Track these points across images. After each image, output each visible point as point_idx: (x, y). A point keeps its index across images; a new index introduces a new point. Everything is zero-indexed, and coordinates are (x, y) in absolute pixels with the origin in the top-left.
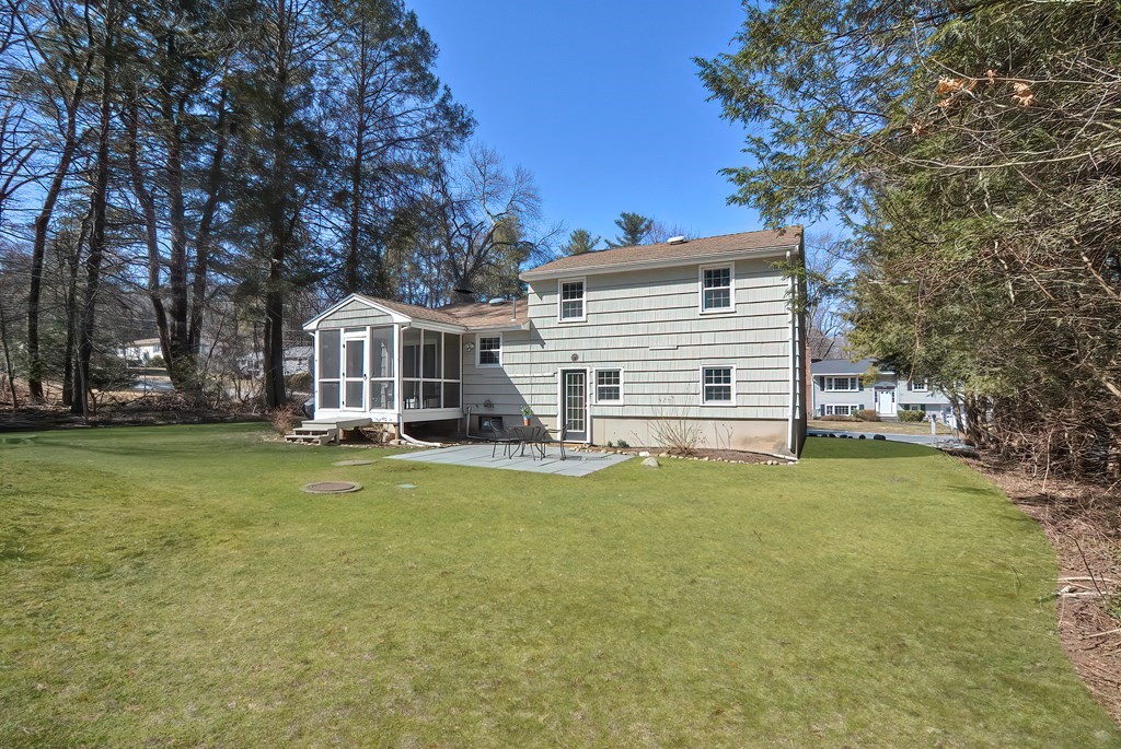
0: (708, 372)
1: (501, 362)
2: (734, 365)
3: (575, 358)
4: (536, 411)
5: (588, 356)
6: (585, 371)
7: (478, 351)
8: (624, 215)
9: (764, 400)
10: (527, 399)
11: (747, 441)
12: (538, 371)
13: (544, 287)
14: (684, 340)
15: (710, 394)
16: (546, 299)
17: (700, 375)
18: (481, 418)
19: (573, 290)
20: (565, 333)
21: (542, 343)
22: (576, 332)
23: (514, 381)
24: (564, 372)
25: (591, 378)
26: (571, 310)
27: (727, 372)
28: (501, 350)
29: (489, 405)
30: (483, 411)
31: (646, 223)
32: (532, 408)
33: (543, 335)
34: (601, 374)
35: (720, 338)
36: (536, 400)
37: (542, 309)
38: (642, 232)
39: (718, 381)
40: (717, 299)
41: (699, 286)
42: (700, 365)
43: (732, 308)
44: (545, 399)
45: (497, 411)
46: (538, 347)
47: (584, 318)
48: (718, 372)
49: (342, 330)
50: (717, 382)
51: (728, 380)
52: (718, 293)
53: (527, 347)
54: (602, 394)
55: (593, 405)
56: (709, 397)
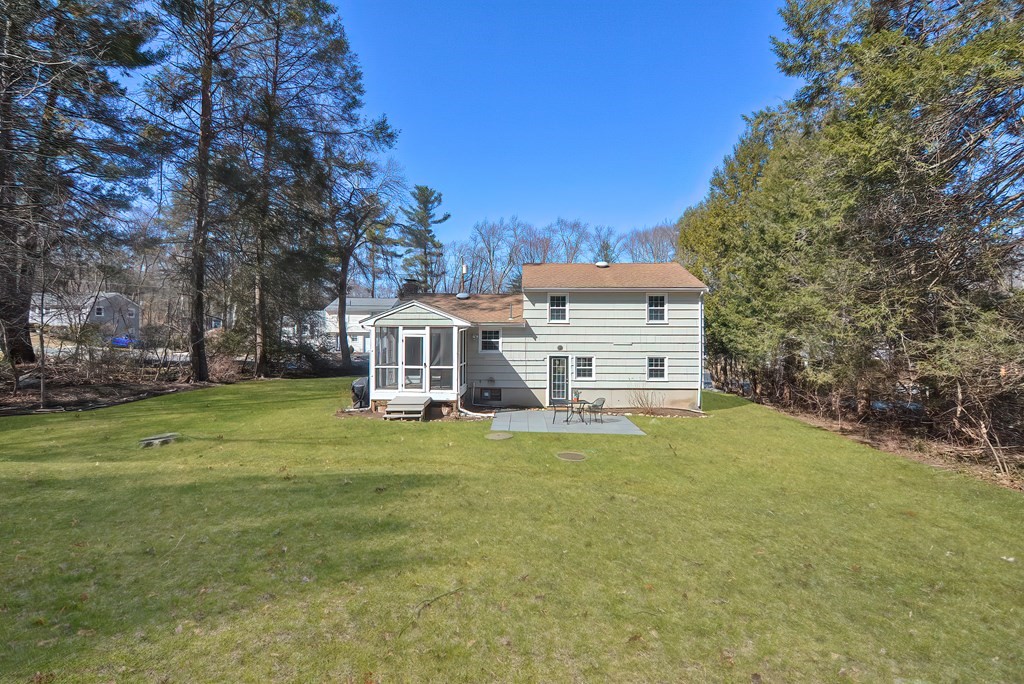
0: (651, 360)
1: (500, 349)
2: (667, 356)
3: (560, 348)
4: (530, 385)
5: (570, 347)
6: (567, 358)
7: (481, 340)
8: (417, 188)
9: (685, 378)
10: (523, 377)
11: (674, 402)
12: (531, 356)
13: (536, 297)
14: (637, 339)
15: (652, 374)
16: (538, 306)
17: (646, 362)
18: (483, 390)
19: (558, 301)
20: (553, 330)
21: (535, 337)
22: (561, 330)
23: (512, 363)
24: (551, 358)
25: (572, 362)
26: (557, 314)
27: (662, 360)
28: (500, 340)
29: (492, 380)
30: (485, 385)
31: (436, 195)
32: (527, 383)
33: (535, 331)
34: (579, 359)
35: (659, 339)
36: (530, 377)
37: (535, 313)
38: (433, 202)
39: (656, 365)
40: (656, 315)
41: (645, 306)
42: (646, 356)
43: (666, 321)
44: (537, 377)
45: (497, 385)
46: (532, 340)
47: (566, 321)
48: (656, 360)
49: (401, 328)
50: (656, 367)
51: (663, 365)
52: (656, 311)
53: (522, 339)
54: (580, 373)
55: (573, 381)
56: (651, 375)
